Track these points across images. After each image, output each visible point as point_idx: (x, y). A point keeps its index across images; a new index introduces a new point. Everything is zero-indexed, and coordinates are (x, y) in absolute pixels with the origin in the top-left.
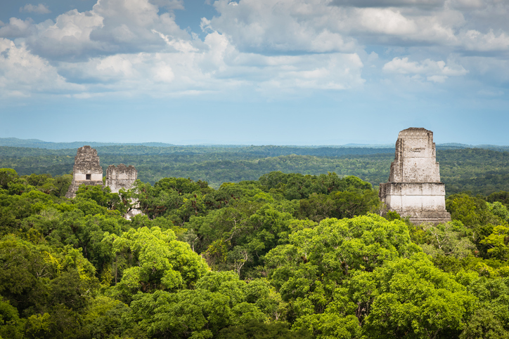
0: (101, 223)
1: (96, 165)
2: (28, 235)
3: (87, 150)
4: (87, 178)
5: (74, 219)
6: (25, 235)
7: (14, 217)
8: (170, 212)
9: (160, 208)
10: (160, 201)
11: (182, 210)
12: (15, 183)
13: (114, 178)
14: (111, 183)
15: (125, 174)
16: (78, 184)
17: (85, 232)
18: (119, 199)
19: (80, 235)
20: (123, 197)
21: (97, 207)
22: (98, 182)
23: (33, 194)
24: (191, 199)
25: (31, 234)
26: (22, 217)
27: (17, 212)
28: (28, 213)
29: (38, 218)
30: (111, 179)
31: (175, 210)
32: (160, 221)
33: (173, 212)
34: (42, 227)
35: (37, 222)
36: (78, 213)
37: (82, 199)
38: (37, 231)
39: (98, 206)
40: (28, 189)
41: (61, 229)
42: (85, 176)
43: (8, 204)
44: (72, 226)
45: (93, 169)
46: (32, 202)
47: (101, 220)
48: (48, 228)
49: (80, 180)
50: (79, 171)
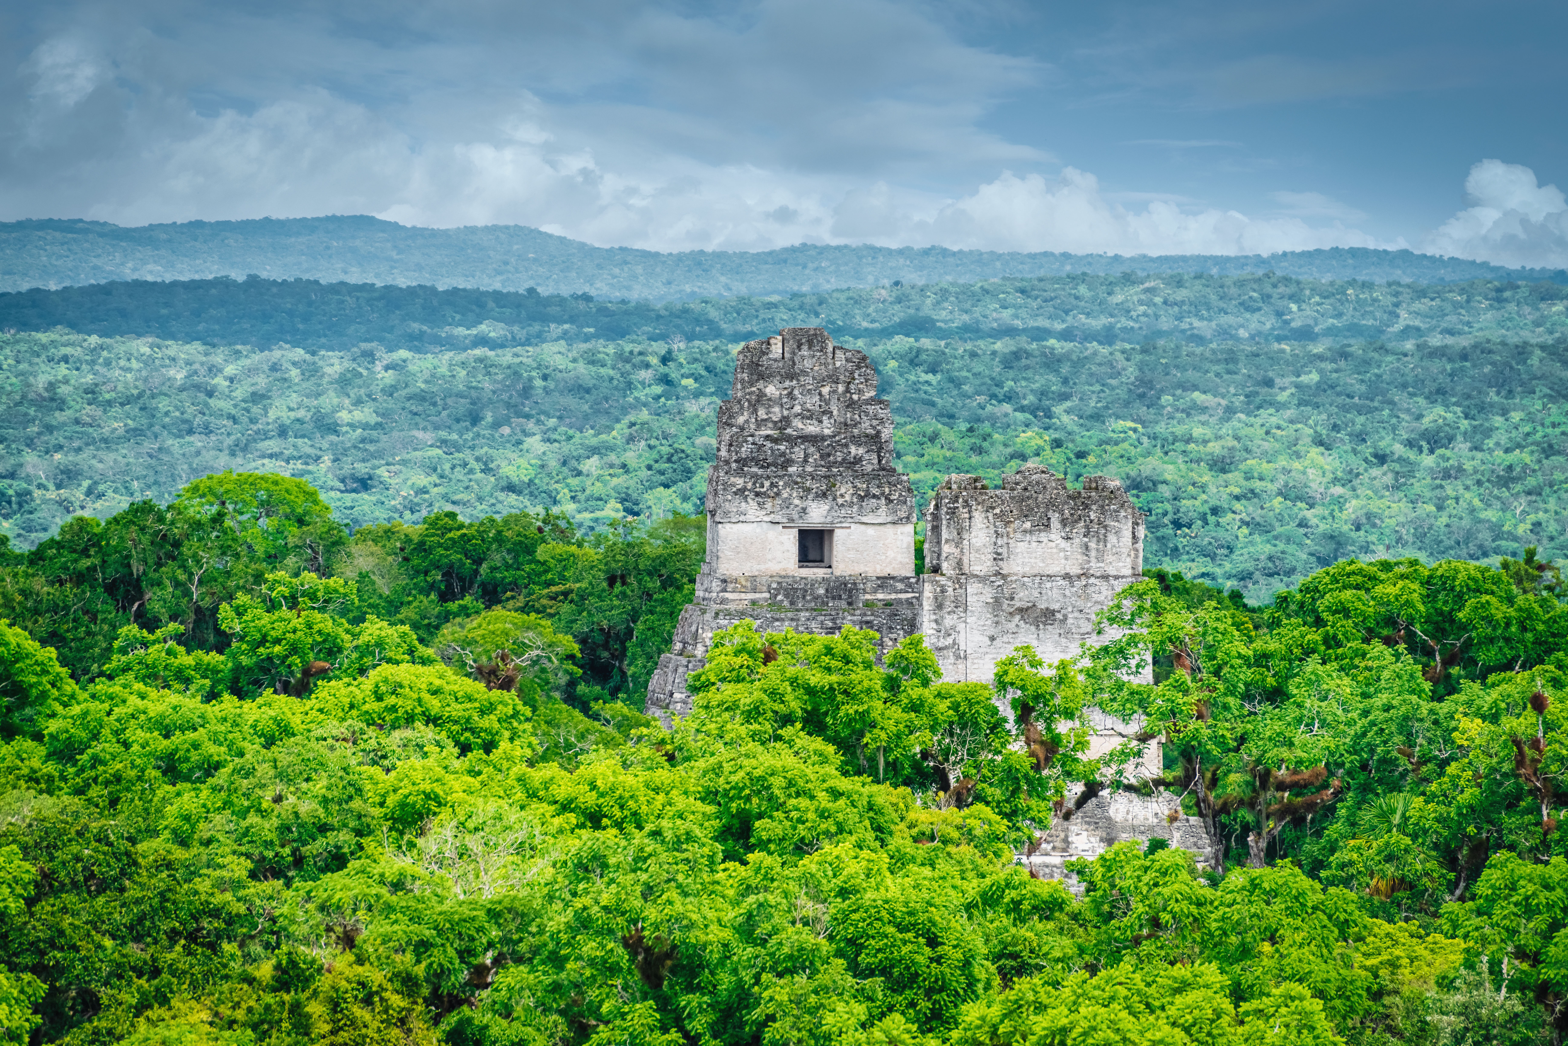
0: (843, 918)
1: (870, 463)
2: (315, 1009)
3: (807, 360)
4: (805, 558)
5: (649, 892)
6: (296, 1008)
7: (240, 868)
8: (1367, 816)
9: (1297, 787)
10: (1300, 736)
11: (1446, 798)
12: (272, 606)
13: (981, 565)
14: (961, 604)
15: (1056, 533)
16: (738, 599)
17: (725, 981)
18: (996, 726)
19: (690, 1001)
20: (1025, 711)
21: (836, 794)
22: (884, 582)
23: (396, 689)
24: (1509, 723)
25: (335, 1005)
26: (299, 861)
27: (267, 828)
28: (344, 838)
29: (397, 886)
30: (962, 576)
31: (1398, 801)
32: (1271, 895)
33: (1385, 816)
34: (422, 947)
35: (389, 908)
36: (677, 845)
37: (737, 728)
38: (376, 977)
39: (844, 784)
40: (365, 651)
41: (557, 961)
42: (789, 542)
43: (211, 768)
44: (633, 944)
45: (845, 490)
46: (378, 758)
47: (843, 893)
48: (465, 954)
49: (751, 568)
50: (751, 508)
